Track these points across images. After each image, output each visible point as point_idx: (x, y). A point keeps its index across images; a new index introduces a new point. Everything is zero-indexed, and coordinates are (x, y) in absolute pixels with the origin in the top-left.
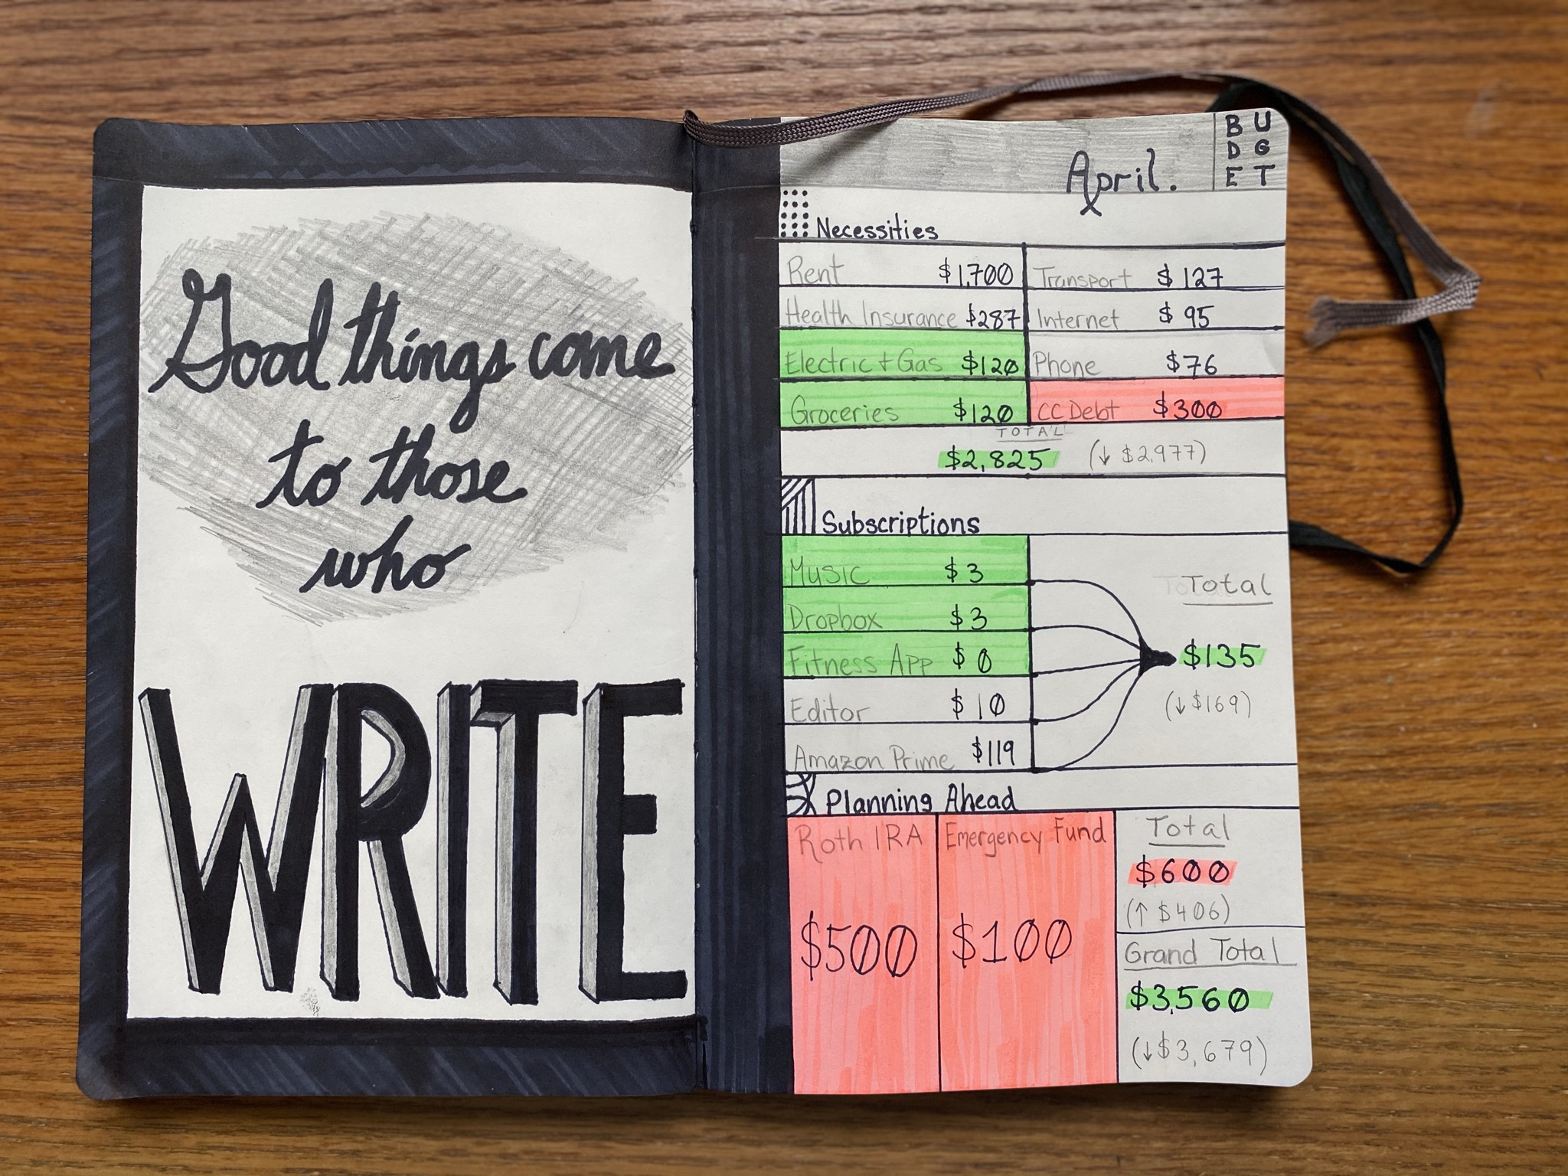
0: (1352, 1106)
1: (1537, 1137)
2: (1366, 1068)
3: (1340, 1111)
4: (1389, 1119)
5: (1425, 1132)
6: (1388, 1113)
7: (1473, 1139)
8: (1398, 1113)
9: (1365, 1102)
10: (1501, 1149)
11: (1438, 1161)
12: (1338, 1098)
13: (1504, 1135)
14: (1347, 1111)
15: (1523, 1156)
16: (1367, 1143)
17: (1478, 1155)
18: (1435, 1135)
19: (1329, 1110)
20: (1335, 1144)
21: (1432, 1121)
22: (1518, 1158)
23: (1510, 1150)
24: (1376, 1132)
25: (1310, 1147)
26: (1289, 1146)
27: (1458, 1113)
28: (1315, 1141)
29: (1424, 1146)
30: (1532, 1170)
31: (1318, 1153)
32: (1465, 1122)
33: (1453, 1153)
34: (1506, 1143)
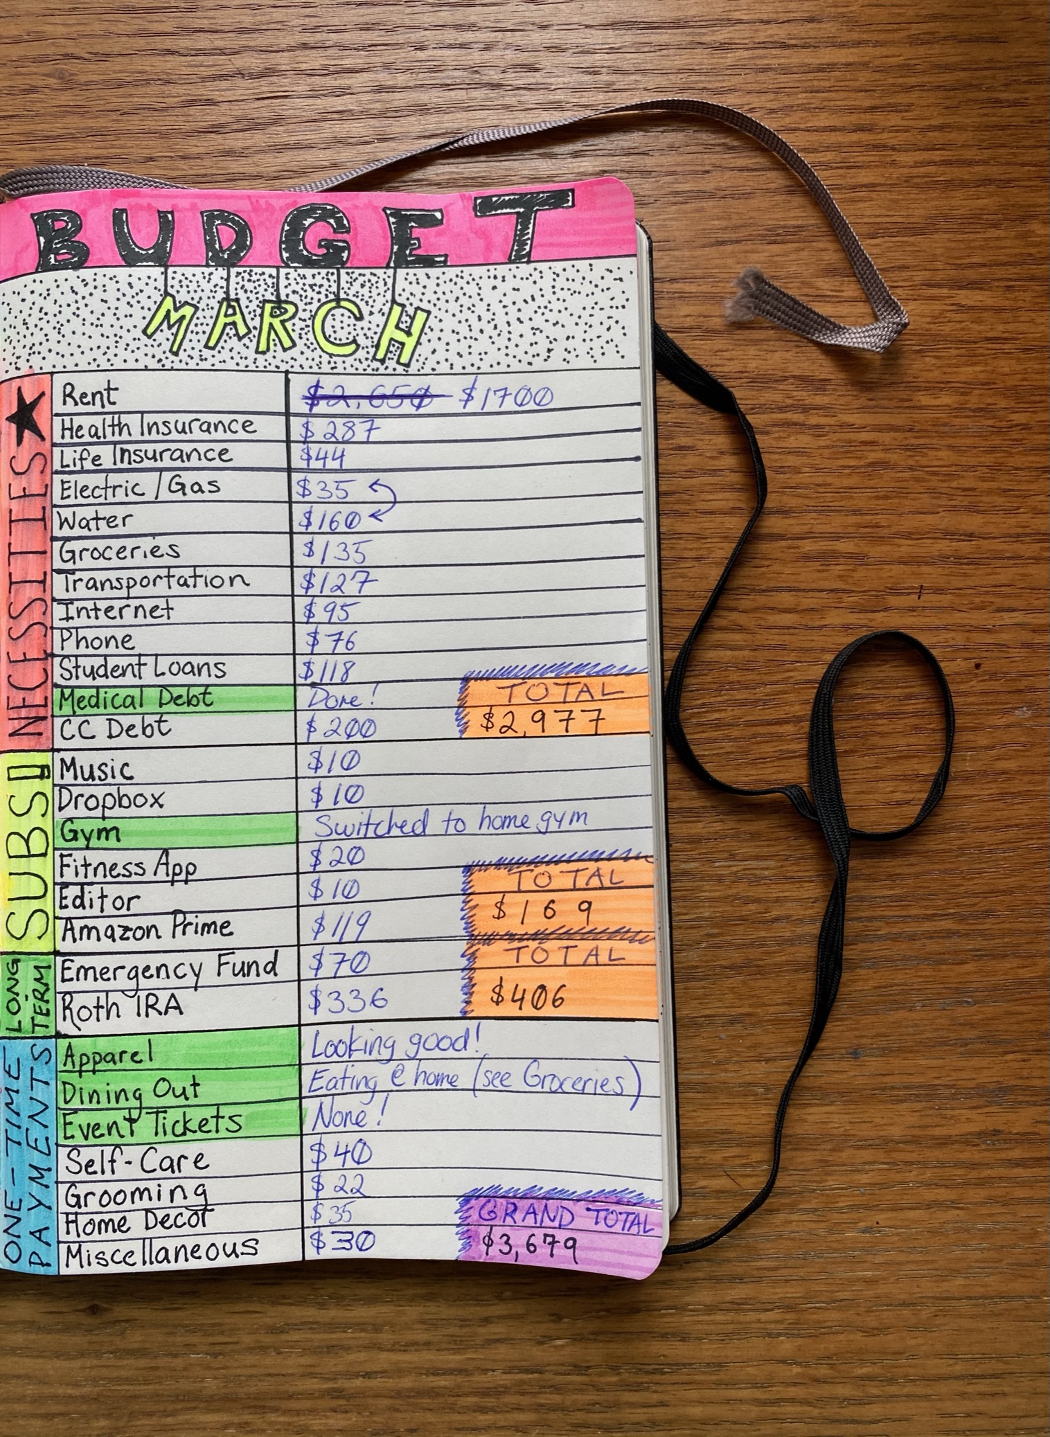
0: (318, 1370)
1: (522, 1394)
2: (332, 1327)
3: (303, 1375)
4: (359, 1383)
5: (398, 1394)
6: (357, 1375)
7: (451, 1400)
8: (368, 1375)
9: (331, 1364)
10: (483, 1410)
11: (413, 1426)
12: (303, 1361)
13: (485, 1393)
14: (312, 1375)
15: (508, 1416)
16: (334, 1410)
17: (457, 1417)
18: (409, 1397)
19: (292, 1375)
20: (298, 1413)
21: (407, 1382)
22: (501, 1419)
23: (494, 1410)
24: (343, 1397)
25: (273, 1417)
26: (247, 1417)
27: (436, 1372)
28: (276, 1410)
29: (398, 1410)
30: (517, 1431)
31: (280, 1423)
32: (442, 1382)
33: (430, 1417)
34: (490, 1402)
